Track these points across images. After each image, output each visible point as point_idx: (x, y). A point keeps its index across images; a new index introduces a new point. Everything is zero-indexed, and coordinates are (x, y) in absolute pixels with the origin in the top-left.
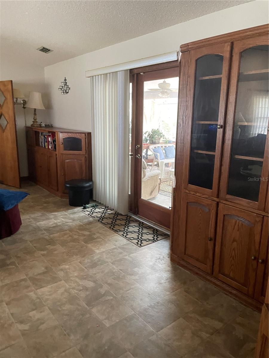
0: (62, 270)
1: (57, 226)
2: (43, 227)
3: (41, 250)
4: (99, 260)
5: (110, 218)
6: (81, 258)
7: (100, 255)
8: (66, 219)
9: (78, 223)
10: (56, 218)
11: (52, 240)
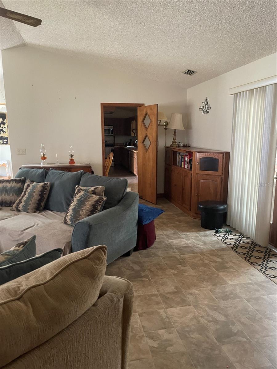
0: (191, 294)
1: (188, 247)
2: (175, 245)
3: (173, 269)
4: (232, 293)
5: (245, 248)
6: (211, 285)
7: (232, 288)
8: (198, 241)
9: (210, 247)
10: (187, 238)
11: (182, 260)
